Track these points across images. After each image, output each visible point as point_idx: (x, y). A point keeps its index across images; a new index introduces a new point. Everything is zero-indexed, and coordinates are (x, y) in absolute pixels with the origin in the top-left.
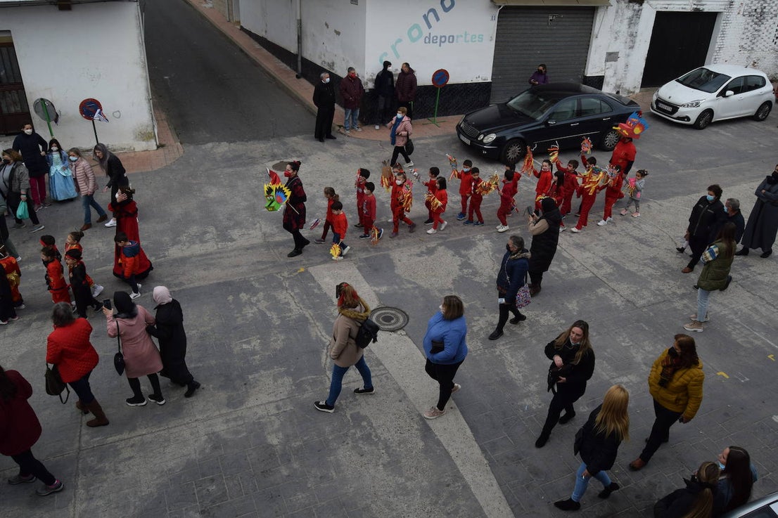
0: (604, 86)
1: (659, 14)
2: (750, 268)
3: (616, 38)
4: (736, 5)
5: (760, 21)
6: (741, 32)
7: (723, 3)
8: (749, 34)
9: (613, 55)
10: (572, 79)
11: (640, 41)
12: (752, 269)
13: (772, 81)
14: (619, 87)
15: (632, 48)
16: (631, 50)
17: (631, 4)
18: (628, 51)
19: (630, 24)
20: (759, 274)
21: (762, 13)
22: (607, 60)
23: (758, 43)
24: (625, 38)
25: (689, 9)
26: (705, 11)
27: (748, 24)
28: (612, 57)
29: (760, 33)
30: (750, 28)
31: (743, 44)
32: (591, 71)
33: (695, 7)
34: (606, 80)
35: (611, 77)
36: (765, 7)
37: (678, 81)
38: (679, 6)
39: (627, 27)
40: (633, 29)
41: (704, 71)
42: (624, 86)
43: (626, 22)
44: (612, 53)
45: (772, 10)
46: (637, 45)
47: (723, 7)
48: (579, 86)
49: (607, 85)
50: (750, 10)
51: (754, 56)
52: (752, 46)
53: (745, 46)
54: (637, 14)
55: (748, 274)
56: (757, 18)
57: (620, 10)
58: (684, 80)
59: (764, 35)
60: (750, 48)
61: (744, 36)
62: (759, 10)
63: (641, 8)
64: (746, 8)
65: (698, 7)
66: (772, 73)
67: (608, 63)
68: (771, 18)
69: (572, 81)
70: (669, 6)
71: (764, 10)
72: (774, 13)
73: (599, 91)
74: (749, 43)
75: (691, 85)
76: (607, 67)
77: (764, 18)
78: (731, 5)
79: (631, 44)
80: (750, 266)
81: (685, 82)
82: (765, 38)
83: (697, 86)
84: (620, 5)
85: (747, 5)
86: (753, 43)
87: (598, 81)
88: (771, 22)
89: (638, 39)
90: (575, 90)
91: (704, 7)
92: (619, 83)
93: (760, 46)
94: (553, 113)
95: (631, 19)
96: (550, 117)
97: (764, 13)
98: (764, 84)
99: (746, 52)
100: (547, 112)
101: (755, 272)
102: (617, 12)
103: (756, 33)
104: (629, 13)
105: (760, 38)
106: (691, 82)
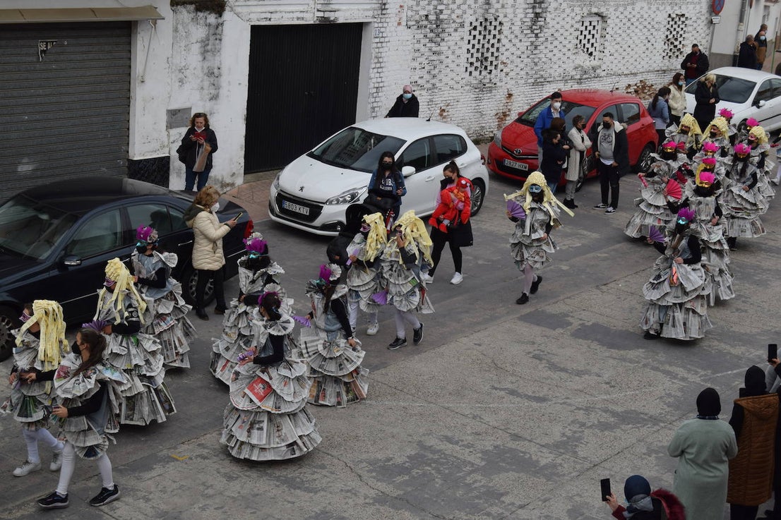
0: (171, 177)
1: (258, 33)
2: (503, 499)
3: (181, 81)
4: (392, 8)
5: (438, 36)
6: (410, 57)
7: (368, 7)
8: (422, 59)
9: (179, 115)
10: (104, 169)
11: (229, 83)
12: (507, 499)
13: (476, 142)
15: (215, 98)
16: (213, 102)
17: (201, 14)
18: (209, 105)
19: (204, 53)
20: (522, 507)
21: (439, 23)
22: (169, 126)
23: (441, 76)
24: (198, 81)
25: (310, 19)
26: (341, 21)
27: (419, 42)
28: (179, 118)
29: (442, 57)
30: (423, 49)
31: (416, 78)
32: (141, 150)
33: (321, 14)
34: (174, 165)
36: (441, 11)
37: (312, 156)
38: (291, 15)
39: (200, 58)
40: (213, 62)
41: (357, 133)
43: (196, 48)
44: (179, 111)
45: (454, 16)
46: (223, 92)
47: (370, 13)
48: (121, 181)
49: (179, 174)
50: (417, 17)
51: (439, 99)
52: (433, 81)
53: (420, 82)
54: (216, 32)
55: (501, 511)
56: (432, 31)
57: (180, 27)
58: (324, 151)
59: (449, 60)
60: (429, 86)
61: (416, 64)
62: (432, 17)
63: (220, 21)
64: (410, 13)
65: (327, 15)
66: (475, 127)
67: (174, 131)
68: (456, 30)
69: (104, 172)
70: (273, 16)
71: (441, 17)
72: (459, 20)
73: (161, 189)
74: (427, 77)
75: (338, 160)
76: (172, 139)
77: (443, 31)
78: (382, 10)
79: (213, 92)
80: (502, 495)
81: (325, 157)
82: (452, 66)
83: (348, 162)
84: (180, 17)
85: (410, 8)
86: (434, 76)
87: (159, 169)
88: (456, 36)
89: (224, 81)
90: (112, 193)
91: (337, 14)
93: (445, 80)
94: (73, 243)
95: (204, 43)
96: (68, 251)
97: (442, 21)
98: (464, 149)
100: (59, 241)
101: (513, 504)
102: (176, 30)
103: (434, 57)
104: (199, 32)
105: (443, 66)
106: (338, 156)
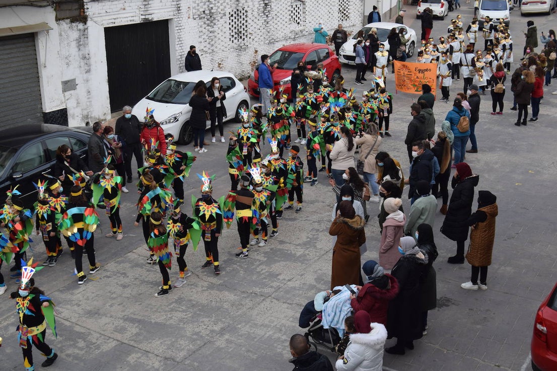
0: (69, 120)
1: (108, 31)
2: (278, 277)
3: (67, 64)
4: (184, 9)
5: (212, 22)
6: (197, 36)
7: (170, 10)
8: (205, 36)
9: (69, 83)
10: (29, 120)
11: (96, 62)
12: (281, 277)
13: (241, 80)
14: (87, 117)
15: (88, 71)
16: (88, 74)
17: (74, 24)
18: (85, 76)
19: (79, 46)
20: (289, 280)
21: (211, 14)
22: (64, 91)
23: (216, 45)
24: (78, 63)
25: (138, 20)
26: (155, 19)
27: (201, 26)
28: (69, 85)
29: (216, 34)
30: (204, 31)
31: (202, 47)
32: (49, 106)
33: (143, 17)
34: (70, 113)
35: (74, 108)
36: (212, 8)
37: (148, 98)
38: (126, 19)
39: (77, 49)
40: (85, 51)
41: (173, 82)
42: (93, 116)
43: (74, 44)
44: (69, 81)
45: (219, 10)
46: (93, 68)
47: (172, 13)
48: (40, 126)
49: (73, 118)
50: (199, 13)
51: (217, 58)
52: (212, 48)
53: (205, 49)
54: (84, 33)
55: (278, 284)
56: (208, 20)
57: (63, 33)
58: (155, 95)
59: (220, 35)
60: (211, 51)
61: (201, 40)
62: (207, 12)
63: (86, 27)
64: (194, 11)
65: (147, 17)
66: (239, 71)
67: (67, 94)
68: (221, 18)
69: (30, 121)
70: (116, 21)
71: (212, 11)
72: (222, 12)
73: (64, 127)
74: (208, 46)
75: (164, 99)
76: (67, 98)
77: (214, 19)
78: (178, 11)
79: (87, 68)
80: (278, 275)
81: (156, 98)
82: (222, 38)
83: (170, 100)
84: (62, 27)
85: (194, 8)
86: (212, 45)
87: (61, 116)
88: (222, 21)
89: (92, 61)
90: (36, 133)
91: (153, 16)
92: (85, 113)
93: (219, 47)
94: (17, 165)
95: (78, 41)
96: (14, 169)
97: (213, 13)
98: (233, 84)
99: (208, 55)
100: (9, 164)
101: (284, 279)
102: (61, 35)
103: (211, 35)
104: (74, 35)
105: (217, 39)
106: (163, 97)
